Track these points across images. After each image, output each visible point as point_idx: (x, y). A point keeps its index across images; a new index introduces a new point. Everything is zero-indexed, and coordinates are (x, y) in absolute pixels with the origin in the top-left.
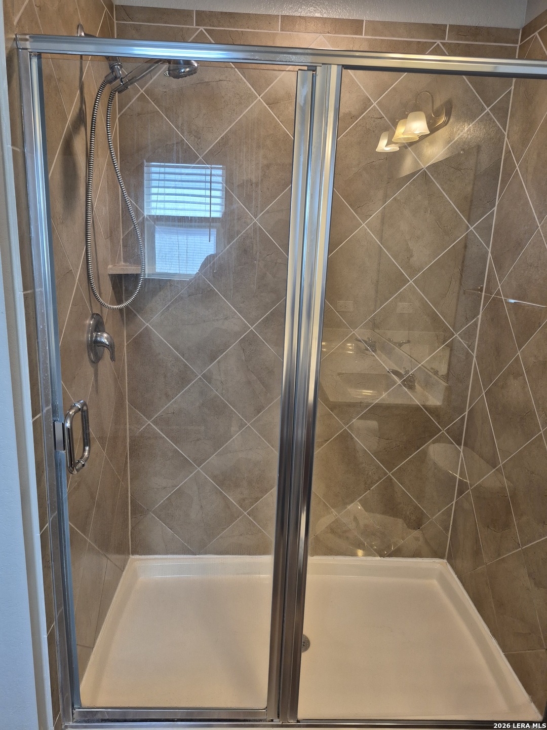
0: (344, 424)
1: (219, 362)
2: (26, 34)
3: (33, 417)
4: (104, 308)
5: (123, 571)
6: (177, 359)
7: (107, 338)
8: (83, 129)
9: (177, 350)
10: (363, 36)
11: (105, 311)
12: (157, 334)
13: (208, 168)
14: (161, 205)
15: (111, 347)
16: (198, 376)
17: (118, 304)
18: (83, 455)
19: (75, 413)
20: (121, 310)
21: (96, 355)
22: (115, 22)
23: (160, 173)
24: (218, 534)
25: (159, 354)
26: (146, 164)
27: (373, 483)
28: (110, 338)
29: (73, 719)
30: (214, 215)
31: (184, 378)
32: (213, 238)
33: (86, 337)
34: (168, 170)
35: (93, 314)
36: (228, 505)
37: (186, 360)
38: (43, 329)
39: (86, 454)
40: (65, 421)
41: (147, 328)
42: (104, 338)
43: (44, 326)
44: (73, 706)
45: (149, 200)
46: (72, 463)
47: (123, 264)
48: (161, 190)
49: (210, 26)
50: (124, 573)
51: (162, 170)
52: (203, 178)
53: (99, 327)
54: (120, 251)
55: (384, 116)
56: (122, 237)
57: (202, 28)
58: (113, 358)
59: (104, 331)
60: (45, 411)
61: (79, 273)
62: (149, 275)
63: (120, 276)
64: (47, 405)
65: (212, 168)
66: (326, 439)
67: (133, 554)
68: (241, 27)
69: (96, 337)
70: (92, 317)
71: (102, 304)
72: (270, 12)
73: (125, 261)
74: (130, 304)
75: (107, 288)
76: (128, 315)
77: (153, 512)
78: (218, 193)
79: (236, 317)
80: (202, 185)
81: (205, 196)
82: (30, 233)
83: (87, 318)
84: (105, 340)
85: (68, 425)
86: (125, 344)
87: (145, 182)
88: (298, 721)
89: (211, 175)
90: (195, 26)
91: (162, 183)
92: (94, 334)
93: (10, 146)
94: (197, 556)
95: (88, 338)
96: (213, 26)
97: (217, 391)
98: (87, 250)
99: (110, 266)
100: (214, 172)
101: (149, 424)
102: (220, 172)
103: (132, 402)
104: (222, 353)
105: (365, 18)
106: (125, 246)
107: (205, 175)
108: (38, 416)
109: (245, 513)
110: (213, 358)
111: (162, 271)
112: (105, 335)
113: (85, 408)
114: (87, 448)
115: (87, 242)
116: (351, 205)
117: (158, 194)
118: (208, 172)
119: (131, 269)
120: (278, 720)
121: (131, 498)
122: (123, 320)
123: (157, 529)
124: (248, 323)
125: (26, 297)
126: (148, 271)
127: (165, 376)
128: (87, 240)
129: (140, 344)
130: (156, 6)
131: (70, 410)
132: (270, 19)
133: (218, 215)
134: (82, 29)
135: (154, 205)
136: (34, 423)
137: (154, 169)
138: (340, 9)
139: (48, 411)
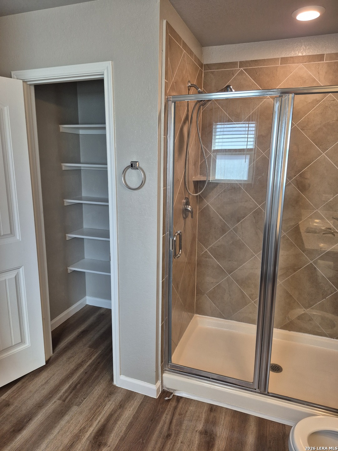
0: (310, 260)
1: (241, 223)
2: (171, 96)
3: (163, 235)
4: (190, 196)
5: (191, 319)
6: (221, 220)
7: (190, 208)
8: (187, 122)
9: (221, 216)
10: (324, 62)
11: (191, 197)
12: (212, 208)
13: (247, 123)
14: (220, 144)
15: (192, 212)
16: (230, 229)
17: (196, 194)
18: (179, 253)
19: (178, 235)
20: (197, 196)
21: (185, 215)
22: (203, 71)
23: (221, 128)
24: (238, 311)
25: (213, 217)
26: (214, 124)
27: (327, 295)
28: (192, 208)
29: (168, 367)
30: (249, 147)
31: (223, 230)
32: (247, 161)
33: (182, 207)
34: (225, 126)
35: (185, 198)
36: (243, 296)
37: (225, 221)
38: (168, 202)
39: (180, 253)
40: (174, 238)
41: (208, 206)
42: (189, 208)
43: (169, 201)
44: (168, 362)
45: (215, 142)
46: (175, 255)
47: (199, 176)
48: (221, 137)
49: (246, 67)
50: (192, 321)
51: (223, 126)
52: (244, 129)
53: (187, 203)
54: (198, 171)
55: (336, 99)
56: (200, 164)
57: (242, 69)
58: (192, 217)
59: (189, 205)
60: (167, 234)
61: (182, 180)
62: (211, 181)
63: (197, 182)
64: (168, 232)
65: (249, 124)
66: (299, 267)
67: (196, 314)
68: (261, 66)
69: (186, 207)
70: (185, 199)
71: (189, 193)
72: (275, 57)
73: (200, 175)
74: (201, 194)
75: (192, 187)
76: (200, 199)
77: (207, 294)
78: (253, 136)
79: (251, 200)
80: (244, 133)
81: (245, 138)
82: (167, 166)
83: (183, 200)
84: (189, 209)
85: (175, 239)
86: (198, 212)
87: (213, 133)
88: (268, 393)
89: (249, 127)
90: (238, 68)
91: (222, 133)
92: (185, 206)
93: (163, 136)
94: (227, 320)
95: (183, 207)
96: (247, 67)
97: (240, 237)
98: (185, 171)
99: (194, 177)
100: (250, 125)
101: (206, 251)
102: (254, 125)
103: (199, 240)
104: (243, 218)
105: (325, 53)
106: (201, 168)
107: (245, 127)
108: (164, 235)
109: (253, 302)
110: (238, 221)
111: (218, 178)
112: (190, 207)
113: (181, 234)
114: (181, 250)
115: (185, 168)
116: (316, 144)
117: (219, 139)
118: (247, 125)
119: (202, 178)
120: (258, 390)
121: (196, 285)
122: (197, 202)
123: (208, 303)
124: (258, 203)
125: (164, 190)
126: (211, 179)
127: (215, 228)
128: (185, 167)
129: (204, 212)
130: (221, 62)
131: (176, 233)
132: (275, 60)
133: (251, 147)
134: (190, 82)
135: (217, 144)
136: (163, 237)
137: (218, 126)
138: (312, 50)
139: (168, 234)
